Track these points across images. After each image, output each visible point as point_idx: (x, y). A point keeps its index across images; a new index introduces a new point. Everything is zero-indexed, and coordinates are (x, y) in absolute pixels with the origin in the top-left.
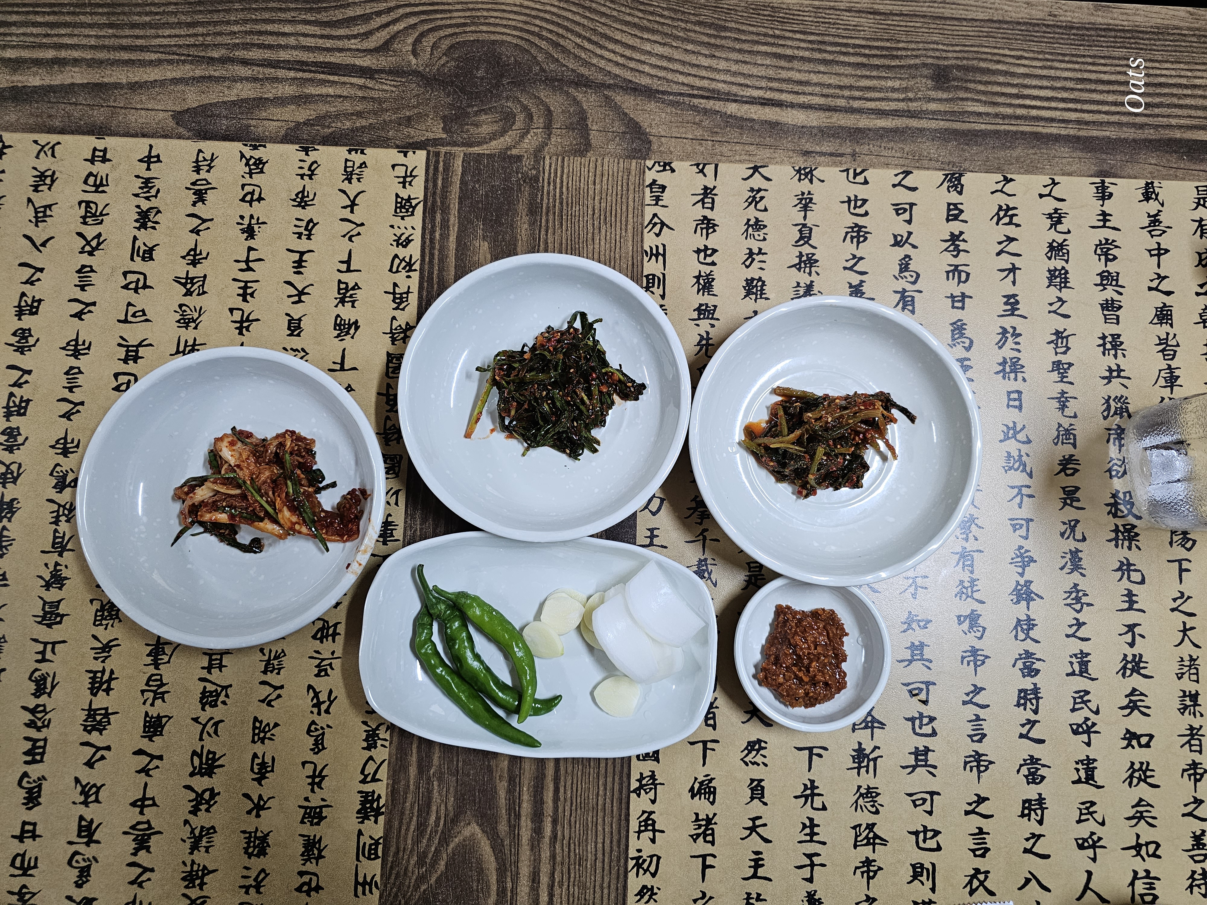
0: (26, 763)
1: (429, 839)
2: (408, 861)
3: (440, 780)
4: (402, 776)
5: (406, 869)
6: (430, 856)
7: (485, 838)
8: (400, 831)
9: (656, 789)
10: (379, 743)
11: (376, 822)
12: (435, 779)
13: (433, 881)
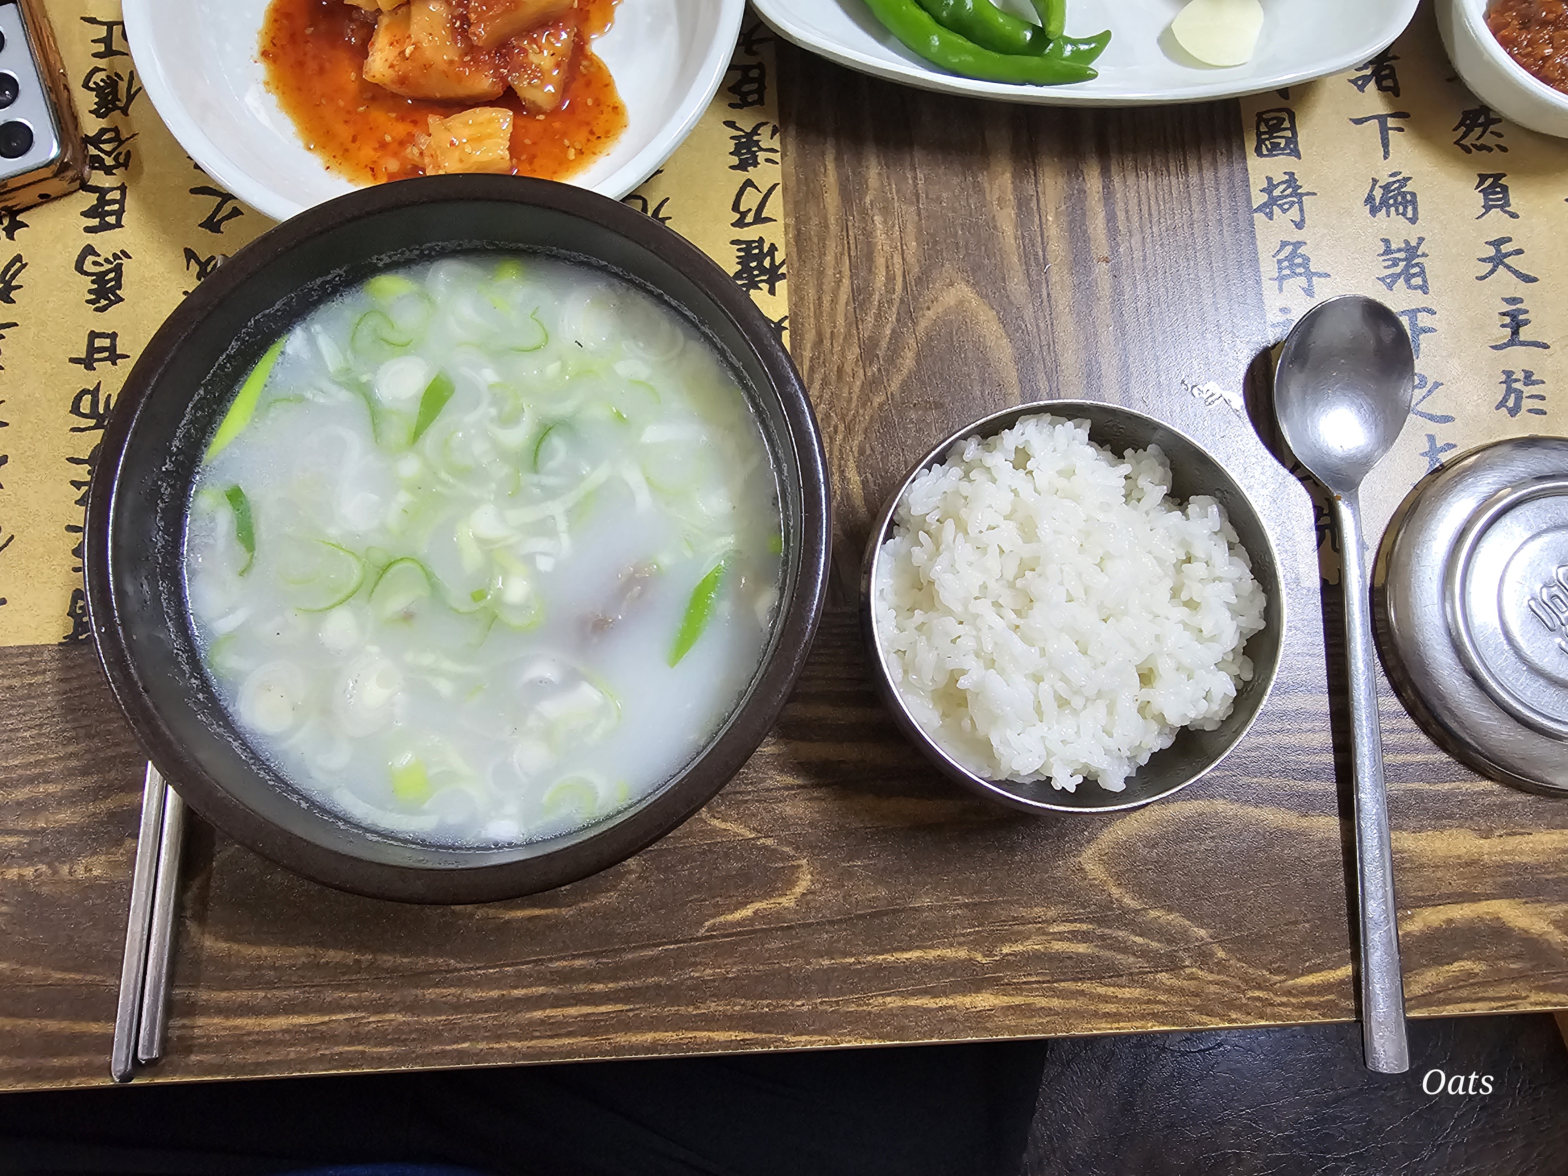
0: (88, 230)
1: (878, 316)
2: (843, 354)
3: (886, 211)
4: (812, 210)
5: (840, 370)
6: (884, 344)
7: (987, 308)
8: (820, 305)
9: (1300, 203)
10: (761, 156)
11: (772, 291)
12: (876, 211)
13: (895, 386)
